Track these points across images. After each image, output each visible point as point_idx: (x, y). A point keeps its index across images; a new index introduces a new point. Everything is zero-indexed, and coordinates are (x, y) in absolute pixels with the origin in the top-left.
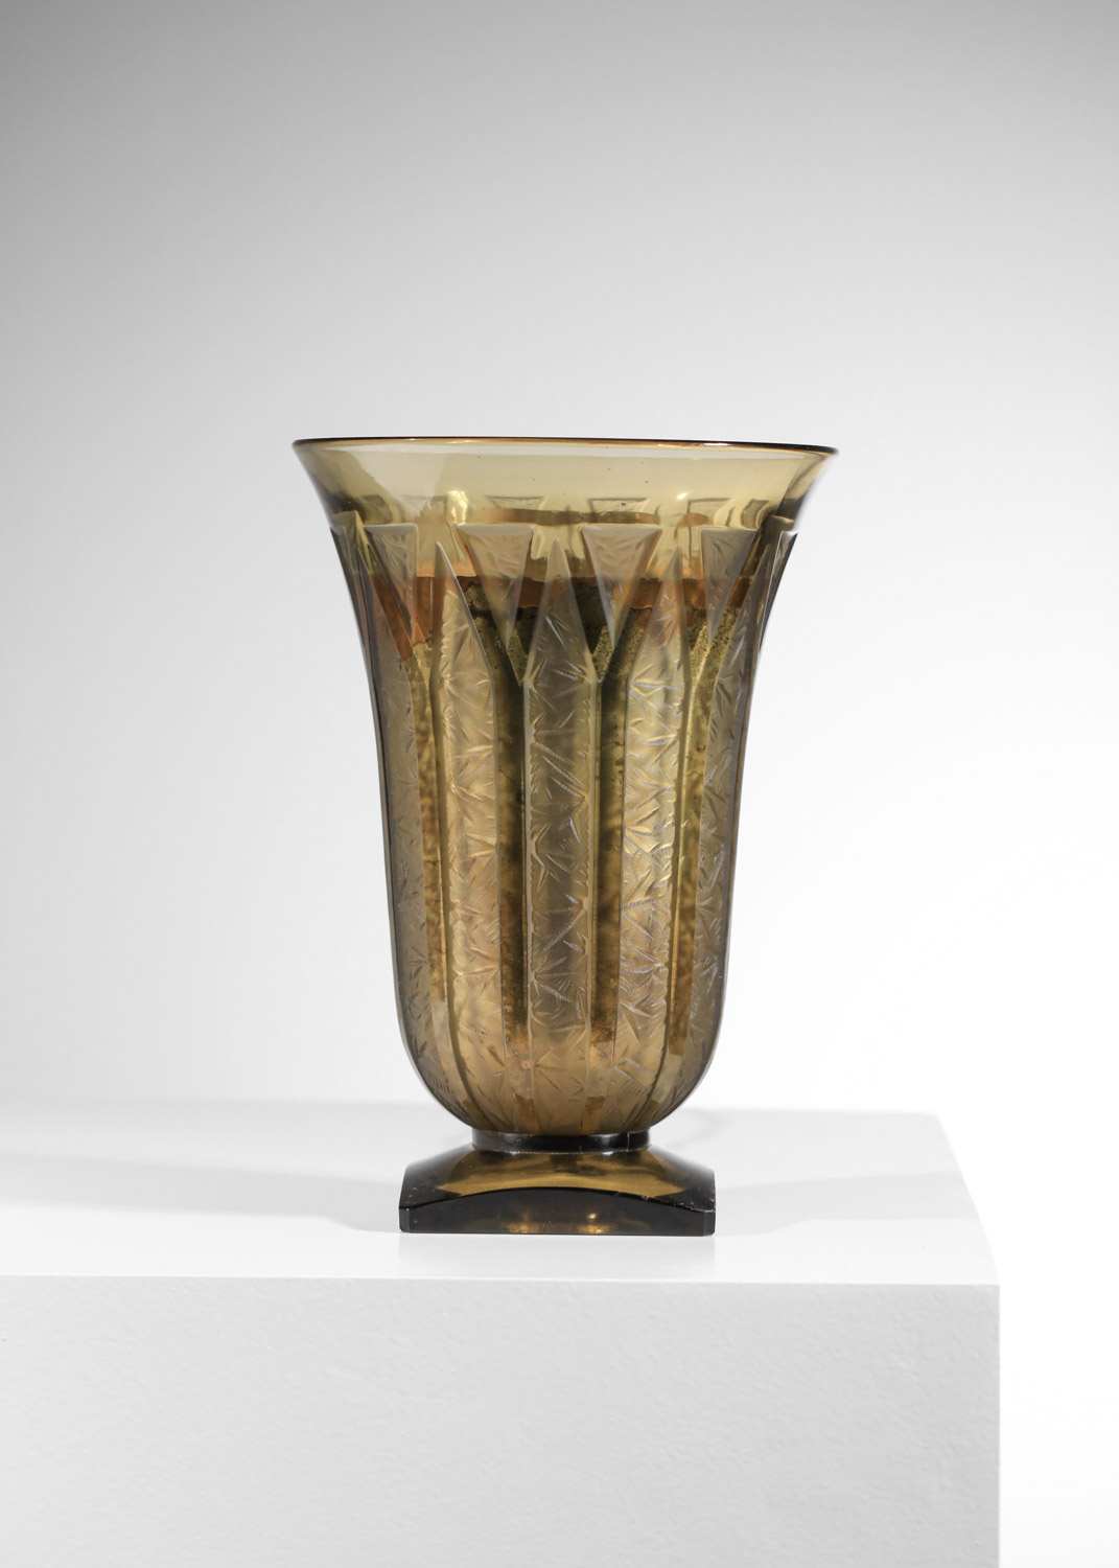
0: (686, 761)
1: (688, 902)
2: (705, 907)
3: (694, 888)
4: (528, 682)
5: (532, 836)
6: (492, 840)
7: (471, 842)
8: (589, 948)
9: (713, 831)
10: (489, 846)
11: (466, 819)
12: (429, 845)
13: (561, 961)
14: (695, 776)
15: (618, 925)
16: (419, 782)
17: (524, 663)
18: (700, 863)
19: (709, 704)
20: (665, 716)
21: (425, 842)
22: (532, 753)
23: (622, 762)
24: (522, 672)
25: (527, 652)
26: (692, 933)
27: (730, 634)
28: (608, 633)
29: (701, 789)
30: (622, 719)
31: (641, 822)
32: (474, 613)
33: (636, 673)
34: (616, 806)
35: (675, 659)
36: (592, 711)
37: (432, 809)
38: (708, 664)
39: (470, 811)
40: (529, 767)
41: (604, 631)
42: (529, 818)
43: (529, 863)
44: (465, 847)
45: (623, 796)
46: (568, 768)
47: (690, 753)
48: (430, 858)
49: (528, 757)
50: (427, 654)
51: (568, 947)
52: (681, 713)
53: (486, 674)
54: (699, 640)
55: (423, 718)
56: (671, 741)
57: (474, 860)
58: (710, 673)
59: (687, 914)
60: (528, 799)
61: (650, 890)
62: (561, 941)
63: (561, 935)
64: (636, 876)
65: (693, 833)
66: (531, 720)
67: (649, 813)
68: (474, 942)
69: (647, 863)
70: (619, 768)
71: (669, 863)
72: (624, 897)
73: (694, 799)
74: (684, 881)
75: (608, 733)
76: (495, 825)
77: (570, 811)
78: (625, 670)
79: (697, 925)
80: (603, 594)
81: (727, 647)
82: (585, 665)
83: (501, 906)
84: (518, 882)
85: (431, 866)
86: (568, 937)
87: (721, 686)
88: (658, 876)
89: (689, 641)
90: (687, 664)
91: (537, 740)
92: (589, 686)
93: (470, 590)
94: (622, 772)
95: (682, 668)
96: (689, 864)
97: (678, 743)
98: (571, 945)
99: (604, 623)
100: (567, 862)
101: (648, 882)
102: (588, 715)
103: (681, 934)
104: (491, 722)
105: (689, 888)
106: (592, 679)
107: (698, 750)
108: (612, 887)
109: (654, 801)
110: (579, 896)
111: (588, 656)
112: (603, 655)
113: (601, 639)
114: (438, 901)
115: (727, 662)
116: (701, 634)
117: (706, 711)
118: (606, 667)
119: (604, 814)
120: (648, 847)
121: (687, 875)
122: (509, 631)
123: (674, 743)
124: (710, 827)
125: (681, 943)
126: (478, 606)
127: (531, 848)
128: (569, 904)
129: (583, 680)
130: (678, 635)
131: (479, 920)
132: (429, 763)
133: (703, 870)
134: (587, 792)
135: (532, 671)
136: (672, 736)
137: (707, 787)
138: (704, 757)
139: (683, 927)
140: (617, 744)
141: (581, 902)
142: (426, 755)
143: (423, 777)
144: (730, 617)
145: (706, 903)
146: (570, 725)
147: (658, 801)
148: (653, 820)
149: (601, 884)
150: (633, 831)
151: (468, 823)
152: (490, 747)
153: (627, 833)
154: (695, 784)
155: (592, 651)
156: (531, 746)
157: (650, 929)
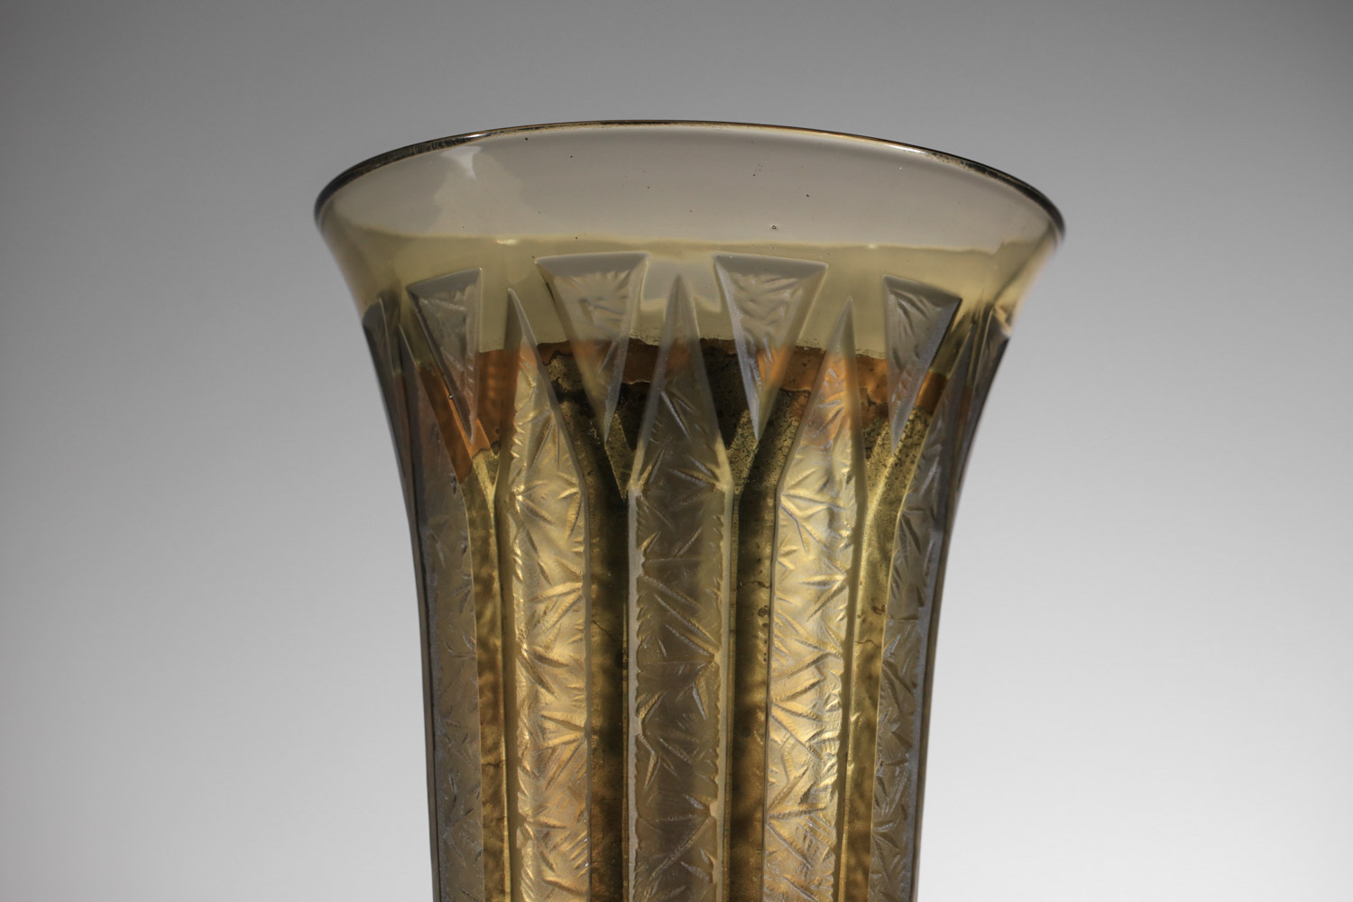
0: (858, 621)
1: (859, 825)
2: (884, 835)
3: (869, 807)
4: (635, 488)
5: (638, 711)
6: (580, 720)
7: (549, 725)
8: (718, 875)
9: (895, 727)
10: (575, 728)
11: (543, 691)
12: (490, 742)
13: (678, 891)
14: (870, 646)
15: (761, 846)
16: (477, 653)
17: (628, 466)
18: (877, 770)
19: (889, 546)
20: (828, 551)
21: (483, 738)
22: (639, 590)
23: (768, 611)
24: (625, 478)
25: (633, 446)
26: (866, 873)
27: (919, 452)
28: (750, 421)
29: (879, 667)
30: (768, 550)
31: (794, 697)
32: (559, 395)
33: (790, 480)
34: (759, 676)
35: (843, 465)
36: (726, 532)
37: (494, 689)
38: (890, 485)
39: (547, 679)
40: (634, 610)
41: (744, 420)
42: (633, 684)
43: (632, 749)
44: (539, 731)
45: (768, 660)
46: (692, 612)
47: (863, 612)
48: (491, 759)
49: (634, 595)
50: (492, 467)
51: (688, 873)
52: (851, 549)
53: (575, 480)
54: (876, 449)
55: (484, 558)
56: (835, 587)
57: (554, 749)
58: (890, 502)
59: (859, 843)
60: (632, 659)
61: (806, 797)
62: (677, 863)
63: (678, 854)
64: (787, 776)
65: (869, 727)
66: (639, 544)
67: (807, 684)
68: (551, 868)
69: (804, 757)
70: (761, 621)
71: (834, 760)
72: (769, 801)
73: (868, 679)
74: (853, 796)
75: (749, 568)
76: (583, 696)
77: (690, 677)
78: (772, 479)
79: (873, 861)
80: (744, 361)
81: (914, 467)
82: (717, 464)
83: (591, 817)
84: (617, 782)
85: (491, 770)
86: (689, 857)
87: (906, 520)
88: (817, 778)
89: (864, 447)
90: (860, 477)
91: (646, 573)
92: (723, 494)
93: (555, 363)
94: (768, 626)
95: (853, 482)
96: (861, 772)
97: (846, 592)
98: (692, 869)
99: (743, 405)
100: (688, 747)
101: (802, 787)
102: (721, 537)
103: (849, 869)
104: (581, 549)
105: (862, 809)
106: (726, 483)
107: (875, 609)
108: (754, 792)
109: (812, 668)
110: (704, 799)
111: (722, 452)
112: (742, 455)
113: (740, 431)
114: (500, 819)
115: (915, 489)
116: (879, 441)
117: (885, 556)
118: (745, 473)
119: (741, 684)
120: (805, 733)
121: (858, 785)
122: (609, 419)
123: (841, 589)
124: (891, 722)
125: (850, 884)
126: (565, 385)
127: (635, 726)
128: (691, 810)
129: (713, 486)
130: (847, 434)
131: (558, 837)
132: (493, 622)
133: (880, 781)
134: (718, 649)
135: (641, 473)
136: (840, 578)
137: (887, 663)
138: (885, 621)
139: (853, 862)
140: (761, 584)
141: (707, 808)
142: (488, 613)
143: (483, 644)
144: (919, 426)
145: (882, 829)
146: (694, 550)
147: (818, 669)
148: (811, 695)
149: (737, 785)
150: (783, 709)
151: (546, 697)
152: (579, 585)
153: (776, 712)
154: (869, 658)
155: (728, 444)
156: (638, 580)
157: (807, 858)
